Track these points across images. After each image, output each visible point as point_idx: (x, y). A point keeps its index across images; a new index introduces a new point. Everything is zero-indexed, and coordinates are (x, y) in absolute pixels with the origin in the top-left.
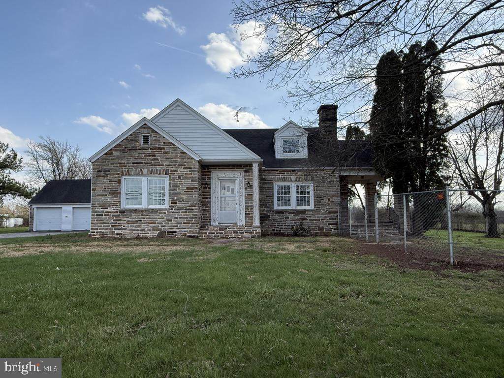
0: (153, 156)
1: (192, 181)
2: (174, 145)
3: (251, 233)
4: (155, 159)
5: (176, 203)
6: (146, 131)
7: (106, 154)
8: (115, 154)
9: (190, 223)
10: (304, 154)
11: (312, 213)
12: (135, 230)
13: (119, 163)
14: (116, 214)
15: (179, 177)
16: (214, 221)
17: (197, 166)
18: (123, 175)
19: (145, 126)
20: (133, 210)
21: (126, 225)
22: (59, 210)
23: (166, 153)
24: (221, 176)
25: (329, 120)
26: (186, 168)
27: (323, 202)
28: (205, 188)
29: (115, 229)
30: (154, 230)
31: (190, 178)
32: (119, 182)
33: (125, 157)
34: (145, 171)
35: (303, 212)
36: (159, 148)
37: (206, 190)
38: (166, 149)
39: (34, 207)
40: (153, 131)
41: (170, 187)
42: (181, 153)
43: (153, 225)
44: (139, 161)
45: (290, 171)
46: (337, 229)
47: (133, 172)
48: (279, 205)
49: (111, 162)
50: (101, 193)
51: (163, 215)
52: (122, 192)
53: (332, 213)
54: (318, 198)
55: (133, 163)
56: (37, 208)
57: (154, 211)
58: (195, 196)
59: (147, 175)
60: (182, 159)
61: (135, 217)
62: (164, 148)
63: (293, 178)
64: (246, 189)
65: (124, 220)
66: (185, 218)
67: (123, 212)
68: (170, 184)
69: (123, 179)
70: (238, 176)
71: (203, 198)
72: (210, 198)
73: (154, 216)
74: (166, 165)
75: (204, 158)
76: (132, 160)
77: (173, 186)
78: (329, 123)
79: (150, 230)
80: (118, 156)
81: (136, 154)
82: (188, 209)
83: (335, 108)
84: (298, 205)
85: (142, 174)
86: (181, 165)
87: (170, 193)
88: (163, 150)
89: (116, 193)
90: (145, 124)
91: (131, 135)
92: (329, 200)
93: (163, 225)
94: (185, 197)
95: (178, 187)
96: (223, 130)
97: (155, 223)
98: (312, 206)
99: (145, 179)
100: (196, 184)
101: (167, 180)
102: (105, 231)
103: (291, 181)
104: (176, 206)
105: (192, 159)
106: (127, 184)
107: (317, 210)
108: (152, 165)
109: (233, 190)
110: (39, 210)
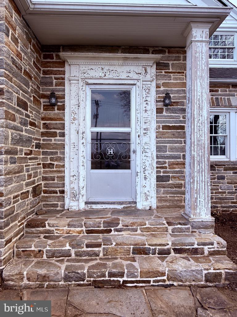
37: (52, 114)
45: (228, 86)
70: (140, 76)
71: (43, 134)
72: (63, 135)
103: (231, 106)
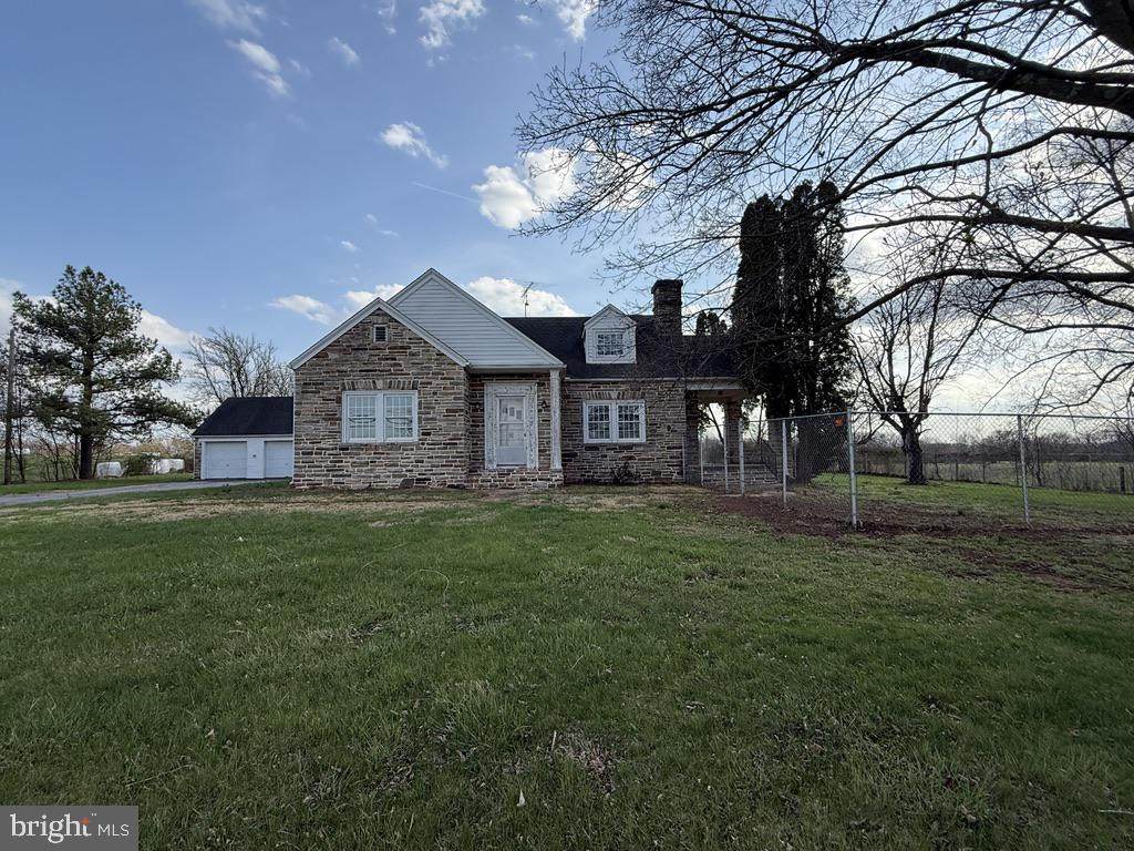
0: (395, 360)
1: (455, 399)
2: (426, 342)
3: (549, 480)
4: (395, 365)
5: (429, 434)
6: (380, 320)
7: (317, 356)
8: (332, 356)
9: (452, 466)
10: (630, 357)
11: (642, 449)
12: (365, 477)
13: (339, 371)
14: (334, 452)
15: (435, 393)
16: (491, 462)
17: (462, 375)
18: (344, 389)
19: (379, 313)
20: (362, 445)
21: (351, 469)
22: (241, 446)
23: (413, 354)
24: (500, 390)
25: (669, 304)
26: (445, 378)
27: (659, 431)
28: (475, 410)
29: (333, 476)
30: (394, 476)
31: (451, 394)
32: (339, 401)
33: (347, 361)
34: (380, 383)
35: (629, 447)
36: (402, 347)
37: (476, 414)
38: (414, 350)
39: (202, 440)
40: (392, 320)
41: (420, 408)
42: (437, 355)
43: (394, 469)
44: (371, 367)
45: (608, 383)
46: (680, 473)
47: (360, 386)
48: (591, 437)
49: (326, 369)
50: (310, 418)
51: (409, 452)
52: (344, 417)
53: (674, 448)
54: (651, 425)
55: (361, 371)
56: (207, 443)
57: (393, 446)
58: (461, 422)
59: (384, 389)
60: (439, 364)
61: (364, 457)
62: (410, 348)
63: (614, 395)
64: (540, 411)
65: (347, 462)
66: (445, 457)
67: (345, 449)
68: (420, 403)
69: (344, 397)
70: (528, 391)
71: (472, 426)
72: (483, 426)
73: (394, 454)
74: (413, 374)
75: (474, 363)
76: (359, 366)
77: (425, 408)
78: (668, 309)
79: (389, 476)
80: (336, 360)
81: (365, 356)
82: (449, 444)
83: (678, 284)
84: (621, 437)
85: (375, 388)
86: (439, 374)
87: (419, 418)
88: (408, 351)
89: (334, 418)
90: (379, 309)
91: (357, 326)
92: (669, 428)
93: (410, 468)
94: (444, 424)
95: (433, 408)
96: (505, 319)
97: (396, 465)
98: (642, 439)
99: (380, 395)
100: (461, 404)
101: (415, 397)
102: (317, 478)
103: (611, 398)
104: (429, 439)
105: (455, 364)
106: (351, 404)
107: (650, 444)
108: (392, 374)
109: (519, 413)
110: (209, 445)
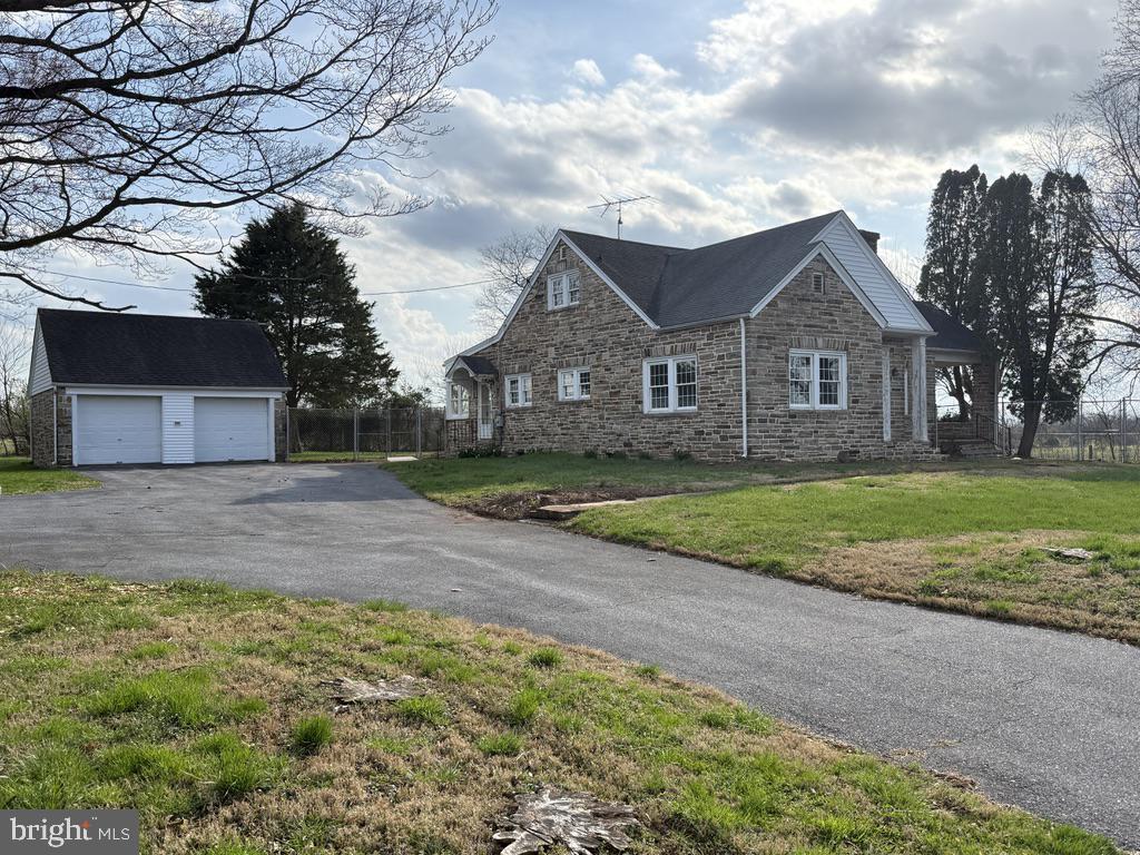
0: (831, 315)
6: (820, 266)
8: (781, 305)
9: (874, 437)
12: (809, 449)
13: (788, 324)
14: (784, 420)
15: (861, 357)
17: (881, 337)
18: (791, 347)
19: (820, 258)
20: (807, 412)
22: (153, 404)
23: (845, 310)
26: (868, 340)
29: (786, 448)
30: (833, 448)
31: (874, 358)
32: (786, 359)
33: (793, 312)
34: (820, 341)
36: (836, 302)
38: (846, 305)
39: (71, 392)
40: (829, 268)
41: (850, 373)
42: (863, 313)
43: (832, 440)
44: (813, 322)
47: (804, 343)
49: (776, 320)
50: (764, 379)
51: (843, 421)
52: (789, 380)
55: (805, 326)
58: (880, 389)
59: (823, 349)
60: (865, 324)
61: (810, 425)
62: (843, 302)
67: (793, 416)
68: (850, 368)
69: (791, 355)
74: (846, 333)
76: (804, 321)
77: (853, 372)
79: (829, 449)
80: (784, 311)
81: (808, 307)
82: (873, 413)
85: (816, 347)
86: (863, 334)
87: (849, 384)
90: (820, 254)
91: (801, 272)
93: (844, 439)
94: (867, 391)
95: (860, 373)
97: (833, 436)
99: (816, 356)
100: (880, 370)
101: (845, 360)
104: (858, 407)
105: (877, 324)
108: (830, 332)
110: (88, 403)
